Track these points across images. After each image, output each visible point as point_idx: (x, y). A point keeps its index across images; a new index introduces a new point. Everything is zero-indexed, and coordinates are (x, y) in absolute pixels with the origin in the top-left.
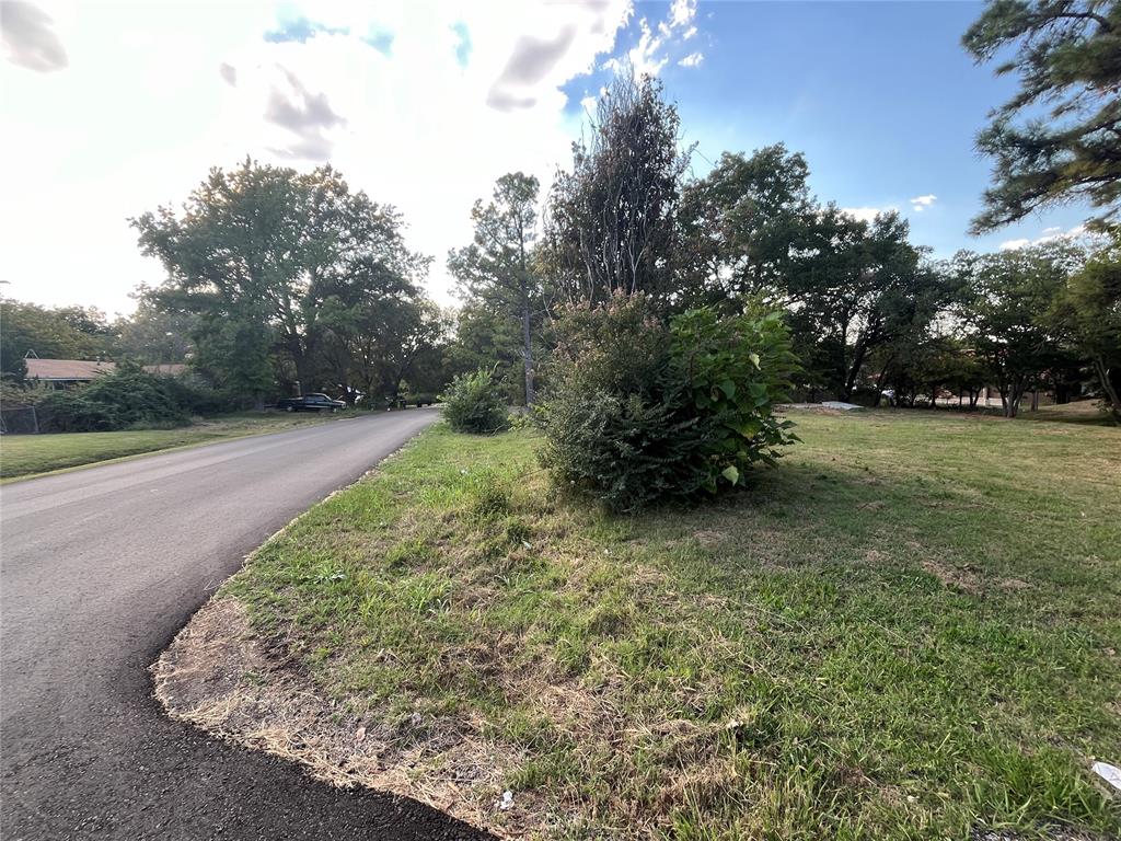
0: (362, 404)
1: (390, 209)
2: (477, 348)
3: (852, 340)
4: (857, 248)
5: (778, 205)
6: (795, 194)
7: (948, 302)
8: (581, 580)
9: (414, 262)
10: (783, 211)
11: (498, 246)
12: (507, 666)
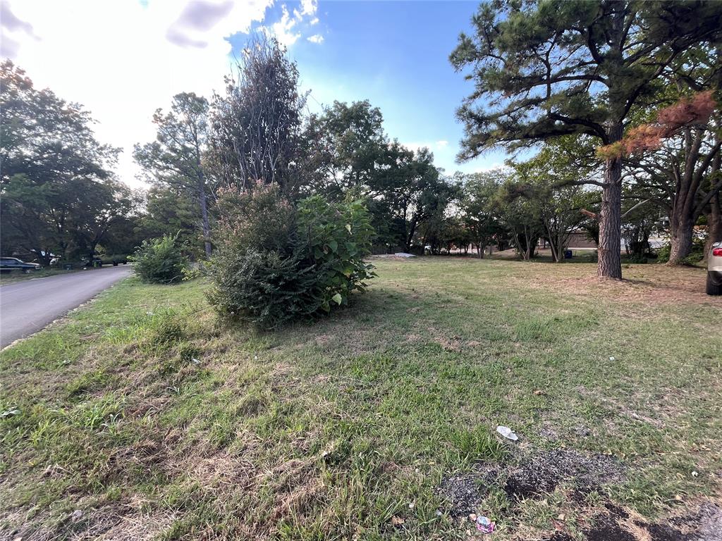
0: (56, 265)
1: (77, 106)
2: (165, 220)
3: (409, 218)
4: (409, 166)
5: (367, 138)
6: (376, 132)
7: (453, 198)
8: (235, 381)
9: (103, 152)
10: (370, 140)
11: (177, 144)
12: (171, 453)
